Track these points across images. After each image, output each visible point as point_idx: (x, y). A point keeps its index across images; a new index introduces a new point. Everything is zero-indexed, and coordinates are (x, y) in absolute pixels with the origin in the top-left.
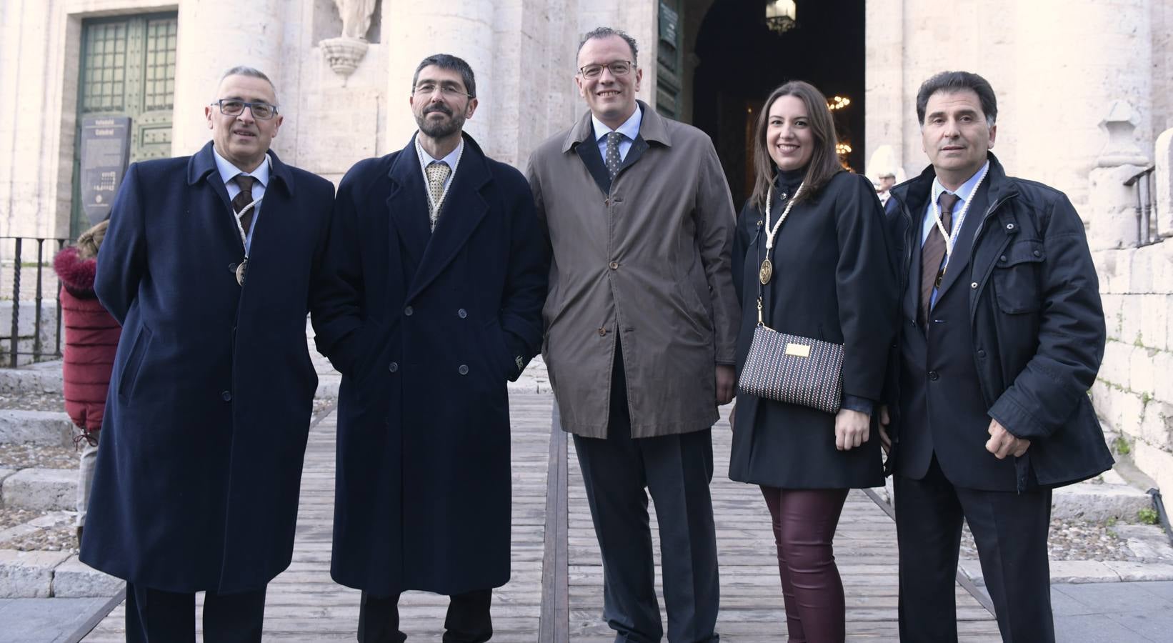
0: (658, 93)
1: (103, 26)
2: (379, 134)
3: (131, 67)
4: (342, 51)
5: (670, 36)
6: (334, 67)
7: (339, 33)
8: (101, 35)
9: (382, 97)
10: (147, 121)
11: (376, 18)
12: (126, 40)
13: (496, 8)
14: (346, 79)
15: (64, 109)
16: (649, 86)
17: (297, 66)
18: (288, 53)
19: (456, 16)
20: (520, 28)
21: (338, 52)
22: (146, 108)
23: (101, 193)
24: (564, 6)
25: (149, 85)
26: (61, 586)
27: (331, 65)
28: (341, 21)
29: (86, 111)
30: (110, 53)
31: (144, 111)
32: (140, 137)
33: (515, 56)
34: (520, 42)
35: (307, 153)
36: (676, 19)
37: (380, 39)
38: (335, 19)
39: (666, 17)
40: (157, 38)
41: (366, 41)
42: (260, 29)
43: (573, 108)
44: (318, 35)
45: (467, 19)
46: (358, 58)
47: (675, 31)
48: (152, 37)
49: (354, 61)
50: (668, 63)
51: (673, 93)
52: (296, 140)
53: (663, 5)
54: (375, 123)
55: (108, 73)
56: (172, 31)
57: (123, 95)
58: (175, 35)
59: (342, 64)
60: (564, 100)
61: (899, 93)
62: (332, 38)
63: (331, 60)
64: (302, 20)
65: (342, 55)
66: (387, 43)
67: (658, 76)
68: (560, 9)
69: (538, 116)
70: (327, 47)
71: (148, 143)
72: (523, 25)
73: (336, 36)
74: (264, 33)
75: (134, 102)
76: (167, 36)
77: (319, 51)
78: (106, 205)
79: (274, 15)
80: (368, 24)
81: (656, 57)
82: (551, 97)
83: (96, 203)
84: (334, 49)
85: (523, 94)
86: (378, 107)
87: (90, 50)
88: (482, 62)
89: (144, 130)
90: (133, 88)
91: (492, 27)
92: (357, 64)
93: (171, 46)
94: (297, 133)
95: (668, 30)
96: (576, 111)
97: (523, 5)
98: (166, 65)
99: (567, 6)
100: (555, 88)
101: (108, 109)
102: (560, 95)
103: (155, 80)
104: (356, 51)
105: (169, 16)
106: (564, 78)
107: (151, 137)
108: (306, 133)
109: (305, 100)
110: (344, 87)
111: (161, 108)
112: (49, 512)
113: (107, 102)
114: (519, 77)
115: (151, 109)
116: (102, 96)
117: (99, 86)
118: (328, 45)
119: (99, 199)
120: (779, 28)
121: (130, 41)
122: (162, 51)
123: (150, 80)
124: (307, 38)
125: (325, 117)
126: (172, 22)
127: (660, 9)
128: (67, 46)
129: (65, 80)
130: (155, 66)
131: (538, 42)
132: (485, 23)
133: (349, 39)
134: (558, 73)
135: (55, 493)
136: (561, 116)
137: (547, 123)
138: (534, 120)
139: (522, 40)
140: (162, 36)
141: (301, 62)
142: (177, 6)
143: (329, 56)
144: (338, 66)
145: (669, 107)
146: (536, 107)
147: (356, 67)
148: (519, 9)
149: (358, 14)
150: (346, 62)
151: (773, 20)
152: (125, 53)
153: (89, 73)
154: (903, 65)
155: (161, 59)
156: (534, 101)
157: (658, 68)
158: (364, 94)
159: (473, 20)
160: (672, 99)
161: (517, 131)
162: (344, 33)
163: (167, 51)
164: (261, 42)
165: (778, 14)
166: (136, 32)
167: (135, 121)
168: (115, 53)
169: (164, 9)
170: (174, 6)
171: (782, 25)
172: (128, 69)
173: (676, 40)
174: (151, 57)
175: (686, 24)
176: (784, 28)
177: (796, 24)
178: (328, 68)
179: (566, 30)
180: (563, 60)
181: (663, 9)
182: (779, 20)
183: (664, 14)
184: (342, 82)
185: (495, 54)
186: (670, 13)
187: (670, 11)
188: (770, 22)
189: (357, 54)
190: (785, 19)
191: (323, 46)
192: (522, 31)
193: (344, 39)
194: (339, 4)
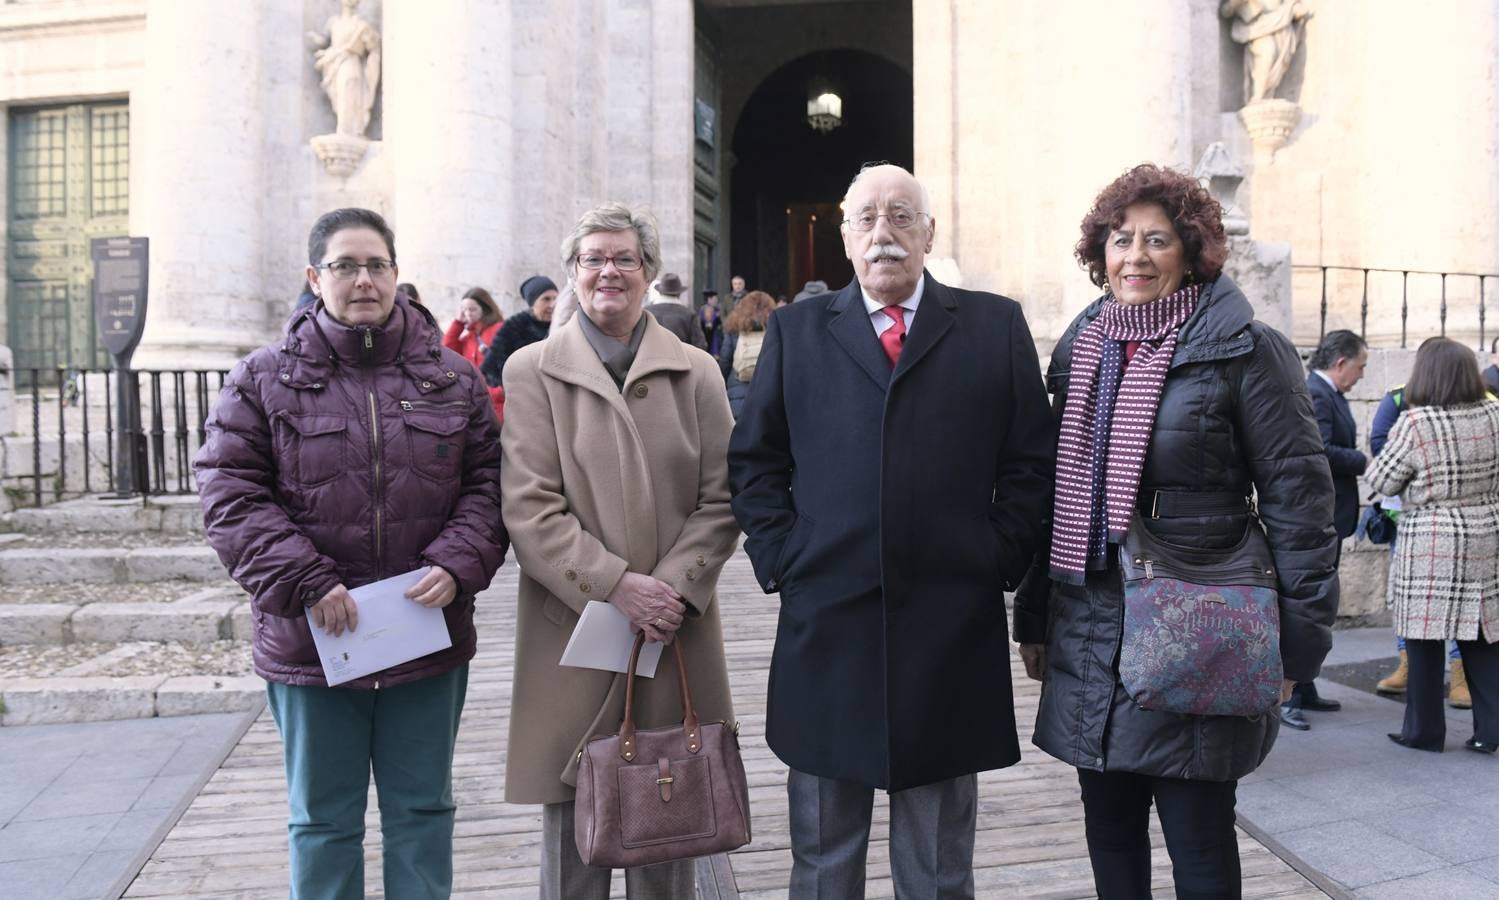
0: (695, 197)
1: (34, 114)
3: (74, 165)
4: (338, 151)
5: (707, 136)
6: (329, 169)
8: (32, 125)
9: (388, 205)
10: (98, 229)
11: (376, 111)
12: (64, 132)
13: (517, 104)
14: (344, 182)
16: (687, 192)
17: (285, 167)
18: (276, 151)
19: (472, 112)
20: (543, 126)
21: (333, 151)
22: (94, 213)
25: (97, 187)
27: (326, 166)
28: (335, 116)
29: (21, 218)
30: (45, 147)
31: (92, 217)
32: (89, 249)
33: (538, 157)
34: (543, 141)
36: (712, 115)
37: (382, 136)
39: (703, 114)
40: (103, 130)
41: (365, 138)
42: (240, 124)
44: (309, 131)
45: (485, 116)
46: (356, 156)
47: (712, 129)
48: (97, 130)
49: (353, 160)
50: (705, 164)
51: (711, 198)
53: (698, 101)
55: (44, 171)
56: (122, 121)
57: (64, 199)
58: (127, 128)
59: (338, 165)
62: (325, 135)
63: (325, 161)
64: (288, 114)
65: (338, 154)
66: (391, 140)
67: (696, 180)
68: (585, 105)
70: (319, 146)
72: (546, 123)
74: (245, 128)
75: (79, 207)
76: (117, 129)
77: (309, 150)
79: (257, 108)
80: (366, 118)
81: (693, 159)
84: (329, 147)
87: (20, 145)
88: (502, 165)
90: (77, 190)
91: (512, 125)
92: (357, 165)
93: (122, 140)
95: (705, 128)
97: (546, 101)
98: (116, 163)
99: (593, 101)
101: (46, 216)
103: (103, 181)
104: (354, 149)
105: (118, 103)
106: (591, 184)
109: (296, 205)
110: (342, 190)
111: (114, 213)
113: (44, 207)
114: (542, 182)
115: (102, 213)
116: (37, 200)
117: (33, 186)
118: (321, 143)
120: (822, 126)
121: (70, 134)
122: (111, 146)
123: (97, 181)
124: (296, 135)
126: (122, 110)
127: (696, 105)
130: (103, 164)
131: (563, 141)
132: (505, 120)
133: (346, 135)
134: (585, 175)
138: (561, 228)
139: (546, 139)
140: (110, 129)
141: (289, 163)
143: (322, 157)
144: (334, 167)
145: (707, 213)
146: (563, 214)
147: (355, 168)
148: (542, 105)
149: (355, 107)
150: (343, 163)
151: (815, 118)
152: (64, 149)
153: (21, 172)
154: (954, 171)
155: (109, 155)
156: (559, 210)
157: (695, 170)
158: (365, 200)
159: (491, 117)
160: (709, 204)
162: (340, 129)
163: (117, 145)
164: (243, 139)
165: (820, 111)
166: (76, 121)
167: (81, 230)
168: (51, 149)
169: (111, 97)
170: (123, 93)
171: (826, 123)
172: (69, 167)
173: (713, 138)
174: (97, 154)
175: (723, 121)
176: (829, 127)
177: (842, 122)
178: (322, 171)
179: (593, 128)
180: (589, 162)
181: (698, 104)
182: (821, 117)
183: (700, 111)
184: (339, 186)
185: (517, 155)
186: (707, 109)
187: (706, 107)
188: (813, 120)
189: (356, 153)
190: (828, 117)
191: (316, 144)
192: (545, 129)
193: (339, 137)
194: (332, 95)
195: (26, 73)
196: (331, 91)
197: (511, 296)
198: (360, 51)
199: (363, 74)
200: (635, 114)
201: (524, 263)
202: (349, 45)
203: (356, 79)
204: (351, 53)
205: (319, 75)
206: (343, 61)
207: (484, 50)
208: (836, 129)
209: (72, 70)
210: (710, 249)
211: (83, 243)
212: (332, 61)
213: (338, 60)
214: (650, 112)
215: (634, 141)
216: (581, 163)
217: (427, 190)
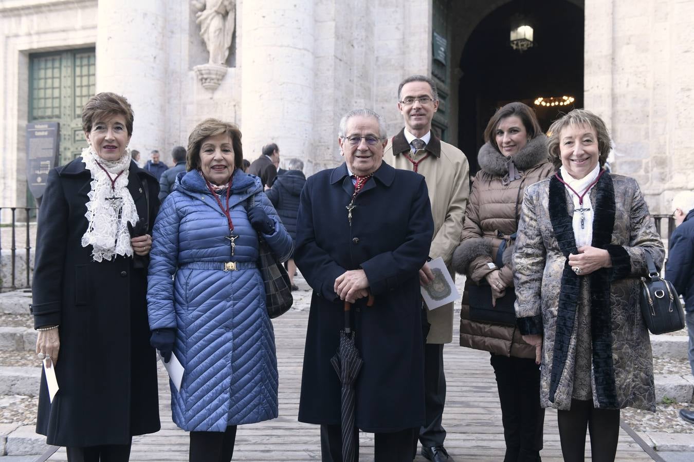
1: (43, 59)
3: (65, 87)
4: (209, 73)
5: (441, 57)
6: (204, 85)
7: (207, 61)
8: (43, 65)
9: (238, 106)
10: (77, 125)
11: (232, 49)
12: (60, 68)
13: (316, 40)
14: (213, 93)
15: (19, 117)
17: (178, 84)
18: (172, 75)
19: (288, 46)
20: (333, 54)
21: (207, 74)
22: (76, 116)
23: (40, 175)
24: (364, 38)
25: (78, 100)
26: (12, 447)
27: (202, 84)
28: (208, 52)
29: (35, 118)
30: (50, 78)
31: (75, 118)
32: (73, 136)
33: (330, 73)
34: (333, 64)
36: (445, 44)
37: (235, 64)
39: (438, 43)
40: (81, 66)
41: (226, 66)
42: (152, 59)
44: (192, 63)
45: (296, 48)
46: (220, 77)
47: (445, 52)
48: (78, 66)
49: (218, 80)
50: (440, 75)
51: (443, 97)
52: (179, 136)
53: (435, 34)
55: (49, 92)
56: (92, 62)
57: (60, 107)
58: (94, 64)
59: (209, 82)
60: (366, 104)
61: (609, 92)
62: (202, 64)
63: (202, 80)
64: (181, 52)
65: (209, 76)
66: (241, 67)
68: (362, 39)
70: (199, 71)
71: (78, 141)
72: (335, 52)
73: (205, 63)
74: (155, 61)
75: (68, 112)
76: (89, 65)
77: (192, 73)
78: (44, 184)
79: (161, 49)
80: (227, 53)
81: (430, 71)
82: (356, 102)
83: (37, 182)
84: (203, 72)
85: (336, 100)
86: (235, 112)
87: (36, 76)
88: (307, 79)
89: (75, 131)
90: (67, 102)
91: (313, 53)
92: (220, 82)
93: (91, 73)
94: (180, 132)
95: (440, 52)
97: (335, 38)
98: (89, 86)
99: (367, 37)
100: (359, 96)
101: (50, 117)
102: (362, 101)
103: (81, 96)
104: (219, 73)
105: (90, 50)
106: (365, 89)
107: (80, 136)
109: (185, 108)
110: (211, 98)
112: (6, 396)
113: (49, 112)
114: (333, 89)
116: (45, 108)
117: (43, 101)
118: (199, 69)
119: (39, 179)
120: (520, 47)
121: (63, 69)
122: (85, 76)
123: (78, 96)
124: (185, 65)
126: (92, 54)
127: (433, 37)
128: (19, 73)
129: (19, 97)
130: (81, 86)
131: (346, 63)
132: (308, 51)
133: (214, 65)
134: (361, 84)
135: (9, 383)
139: (335, 62)
140: (85, 65)
141: (181, 82)
142: (94, 44)
143: (200, 77)
144: (207, 84)
146: (345, 109)
147: (219, 84)
148: (332, 40)
149: (220, 47)
150: (212, 81)
151: (515, 42)
152: (60, 78)
153: (36, 92)
154: (613, 72)
155: (85, 80)
156: (344, 106)
158: (225, 104)
159: (300, 49)
161: (333, 127)
162: (211, 60)
163: (89, 75)
164: (153, 68)
165: (519, 38)
166: (67, 62)
167: (69, 125)
168: (53, 78)
169: (86, 46)
170: (92, 43)
171: (522, 45)
172: (63, 89)
173: (445, 59)
174: (78, 80)
175: (452, 47)
176: (525, 48)
177: (534, 44)
178: (200, 86)
179: (366, 54)
180: (364, 76)
181: (436, 37)
182: (520, 41)
183: (436, 40)
184: (210, 95)
185: (316, 73)
186: (441, 40)
187: (441, 38)
188: (513, 44)
189: (220, 75)
190: (524, 41)
191: (196, 70)
192: (334, 56)
193: (210, 65)
194: (206, 40)
195: (38, 33)
196: (206, 37)
197: (311, 162)
198: (223, 12)
199: (224, 25)
200: (393, 44)
201: (320, 142)
202: (215, 8)
203: (221, 29)
204: (217, 13)
205: (199, 27)
206: (212, 19)
207: (295, 6)
208: (529, 49)
209: (64, 31)
210: (443, 131)
211: (70, 133)
212: (206, 18)
213: (210, 18)
214: (403, 42)
215: (393, 62)
216: (359, 77)
217: (260, 96)
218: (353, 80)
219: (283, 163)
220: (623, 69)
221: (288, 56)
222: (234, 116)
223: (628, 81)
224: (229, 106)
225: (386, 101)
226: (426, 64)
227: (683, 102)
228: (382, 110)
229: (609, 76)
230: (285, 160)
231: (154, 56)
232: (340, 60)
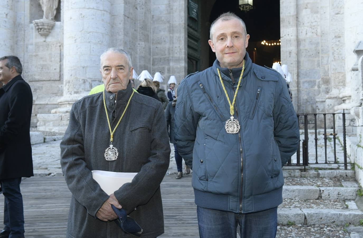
0: (188, 41)
2: (61, 63)
4: (43, 25)
5: (194, 15)
6: (40, 32)
7: (42, 17)
9: (62, 46)
11: (58, 10)
13: (112, 5)
14: (46, 38)
16: (184, 38)
17: (23, 32)
18: (19, 26)
19: (93, 8)
20: (123, 13)
21: (41, 25)
24: (144, 3)
27: (39, 32)
28: (43, 11)
33: (121, 26)
34: (123, 20)
35: (29, 72)
36: (197, 7)
37: (60, 19)
38: (40, 10)
39: (192, 6)
41: (54, 20)
42: (5, 16)
43: (150, 49)
44: (32, 17)
45: (99, 10)
46: (51, 28)
47: (197, 12)
49: (49, 29)
51: (196, 41)
53: (190, 1)
54: (59, 58)
59: (43, 31)
60: (145, 45)
61: (295, 38)
62: (38, 19)
63: (38, 29)
64: (24, 11)
65: (43, 27)
66: (64, 21)
67: (188, 33)
68: (142, 4)
69: (133, 53)
70: (36, 23)
72: (124, 12)
73: (41, 18)
74: (7, 17)
77: (32, 25)
79: (11, 9)
80: (55, 12)
81: (187, 24)
82: (139, 44)
84: (39, 24)
85: (125, 43)
86: (60, 51)
88: (106, 29)
91: (110, 13)
92: (50, 31)
94: (24, 63)
95: (193, 12)
96: (151, 50)
97: (124, 3)
99: (146, 3)
100: (141, 40)
102: (143, 43)
104: (49, 25)
106: (145, 36)
108: (28, 63)
109: (27, 48)
110: (45, 41)
114: (123, 36)
118: (36, 22)
120: (245, 9)
124: (27, 20)
125: (36, 56)
127: (188, 3)
131: (132, 19)
132: (107, 11)
133: (46, 20)
134: (142, 33)
136: (144, 53)
137: (138, 56)
139: (124, 19)
141: (25, 30)
143: (37, 28)
145: (195, 47)
146: (132, 49)
147: (50, 32)
148: (122, 5)
149: (50, 8)
150: (45, 30)
151: (242, 6)
154: (297, 26)
156: (131, 46)
157: (188, 29)
158: (54, 45)
159: (101, 10)
160: (196, 43)
162: (44, 17)
164: (5, 21)
165: (244, 3)
171: (246, 8)
173: (197, 16)
175: (202, 9)
176: (248, 10)
177: (253, 7)
178: (37, 33)
179: (145, 13)
180: (144, 27)
181: (190, 3)
182: (245, 6)
183: (191, 5)
184: (44, 39)
185: (112, 25)
186: (195, 5)
187: (194, 3)
188: (241, 7)
189: (50, 26)
190: (247, 5)
191: (34, 23)
192: (124, 15)
193: (44, 20)
194: (41, 3)
200: (163, 7)
208: (250, 10)
210: (197, 62)
214: (169, 6)
215: (163, 18)
216: (141, 28)
217: (75, 40)
218: (137, 30)
219: (90, 83)
220: (303, 24)
221: (94, 15)
222: (60, 53)
223: (306, 31)
224: (56, 46)
225: (159, 43)
226: (184, 20)
227: (336, 45)
228: (157, 49)
229: (295, 28)
230: (92, 81)
231: (6, 13)
232: (128, 17)
